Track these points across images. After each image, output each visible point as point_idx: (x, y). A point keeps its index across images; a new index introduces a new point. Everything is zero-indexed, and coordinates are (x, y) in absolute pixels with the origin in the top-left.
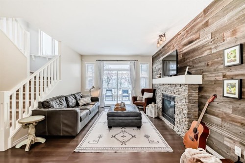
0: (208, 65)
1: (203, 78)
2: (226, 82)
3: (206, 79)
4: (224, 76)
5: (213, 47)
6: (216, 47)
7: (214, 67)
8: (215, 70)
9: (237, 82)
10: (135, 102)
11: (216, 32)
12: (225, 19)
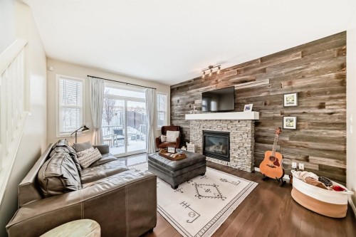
0: (266, 104)
1: (260, 115)
2: (285, 118)
3: (263, 115)
4: (282, 114)
5: (271, 90)
6: (274, 91)
7: (273, 106)
8: (273, 109)
9: (294, 118)
10: (161, 145)
11: (274, 79)
12: (283, 72)
